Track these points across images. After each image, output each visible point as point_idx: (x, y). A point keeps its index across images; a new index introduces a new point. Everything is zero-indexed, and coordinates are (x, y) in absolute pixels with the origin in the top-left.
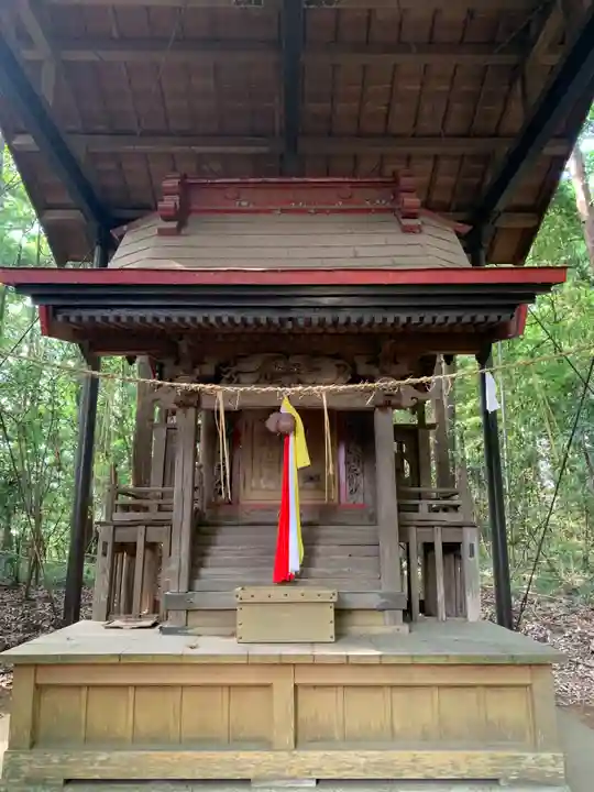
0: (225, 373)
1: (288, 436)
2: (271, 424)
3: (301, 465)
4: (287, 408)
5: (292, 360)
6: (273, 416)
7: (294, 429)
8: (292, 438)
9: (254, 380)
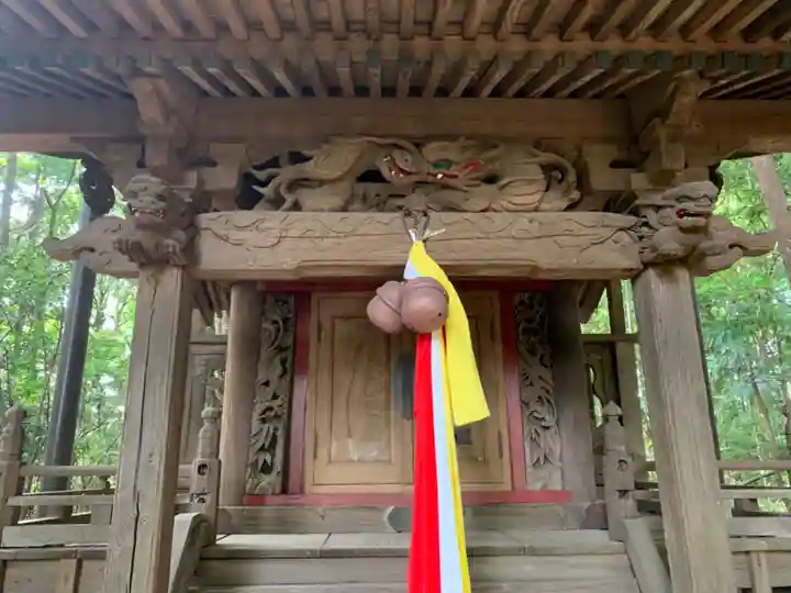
0: (264, 184)
1: (427, 338)
2: (381, 309)
3: (462, 420)
4: (421, 265)
5: (433, 151)
6: (389, 292)
7: (441, 319)
8: (436, 345)
9: (338, 201)
